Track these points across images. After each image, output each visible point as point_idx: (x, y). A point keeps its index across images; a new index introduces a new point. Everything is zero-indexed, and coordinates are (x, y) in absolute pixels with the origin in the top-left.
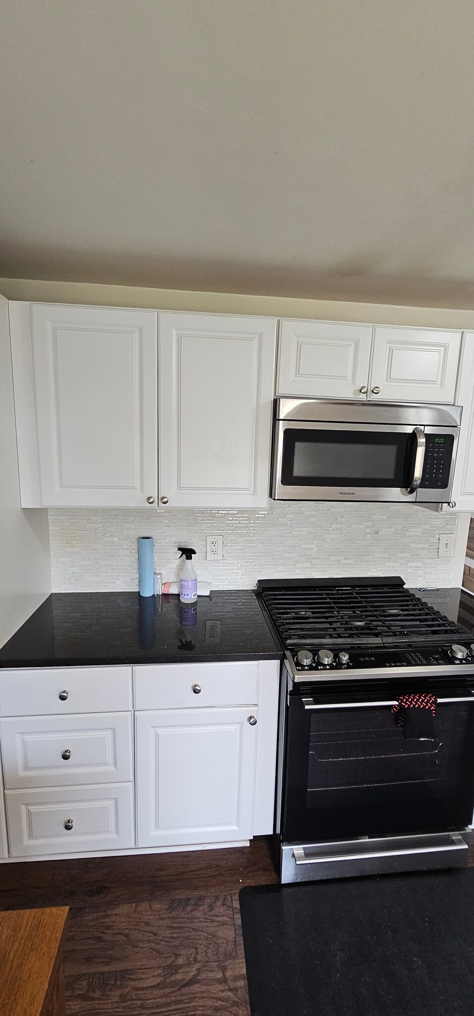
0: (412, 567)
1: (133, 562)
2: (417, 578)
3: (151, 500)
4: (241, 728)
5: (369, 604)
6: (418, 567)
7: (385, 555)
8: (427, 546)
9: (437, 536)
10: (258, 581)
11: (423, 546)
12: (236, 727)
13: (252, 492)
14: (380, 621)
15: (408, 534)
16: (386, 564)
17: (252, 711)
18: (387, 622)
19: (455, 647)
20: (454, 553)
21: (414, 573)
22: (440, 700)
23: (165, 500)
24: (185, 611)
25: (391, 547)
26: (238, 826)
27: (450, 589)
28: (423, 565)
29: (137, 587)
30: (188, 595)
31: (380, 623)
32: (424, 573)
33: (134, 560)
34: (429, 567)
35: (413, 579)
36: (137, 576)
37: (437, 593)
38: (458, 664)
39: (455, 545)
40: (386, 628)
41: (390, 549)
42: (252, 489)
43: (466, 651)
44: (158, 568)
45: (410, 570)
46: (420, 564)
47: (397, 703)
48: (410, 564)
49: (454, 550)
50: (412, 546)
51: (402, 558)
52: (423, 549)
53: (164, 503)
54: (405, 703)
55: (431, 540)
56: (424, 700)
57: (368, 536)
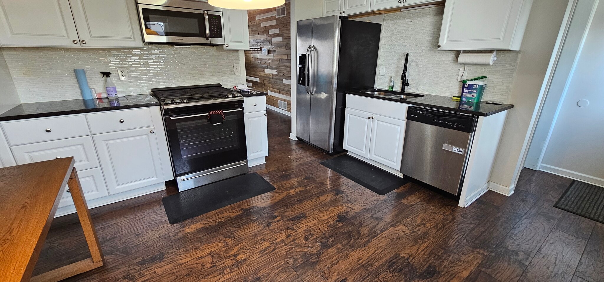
1: (74, 83)
2: (227, 83)
3: (76, 42)
4: (148, 136)
6: (227, 79)
7: (211, 74)
8: (229, 70)
9: (232, 65)
10: (152, 89)
11: (227, 69)
12: (145, 136)
13: (133, 39)
15: (220, 64)
16: (213, 78)
17: (152, 129)
22: (224, 112)
23: (84, 42)
24: (112, 103)
26: (157, 177)
29: (81, 97)
30: (112, 95)
33: (75, 82)
34: (232, 79)
36: (79, 91)
38: (229, 98)
39: (240, 68)
41: (213, 71)
42: (133, 38)
44: (91, 86)
45: (224, 81)
46: (228, 78)
47: (208, 114)
48: (223, 78)
49: (241, 71)
50: (223, 70)
52: (227, 71)
53: (84, 43)
54: (211, 113)
55: (230, 67)
57: (202, 66)
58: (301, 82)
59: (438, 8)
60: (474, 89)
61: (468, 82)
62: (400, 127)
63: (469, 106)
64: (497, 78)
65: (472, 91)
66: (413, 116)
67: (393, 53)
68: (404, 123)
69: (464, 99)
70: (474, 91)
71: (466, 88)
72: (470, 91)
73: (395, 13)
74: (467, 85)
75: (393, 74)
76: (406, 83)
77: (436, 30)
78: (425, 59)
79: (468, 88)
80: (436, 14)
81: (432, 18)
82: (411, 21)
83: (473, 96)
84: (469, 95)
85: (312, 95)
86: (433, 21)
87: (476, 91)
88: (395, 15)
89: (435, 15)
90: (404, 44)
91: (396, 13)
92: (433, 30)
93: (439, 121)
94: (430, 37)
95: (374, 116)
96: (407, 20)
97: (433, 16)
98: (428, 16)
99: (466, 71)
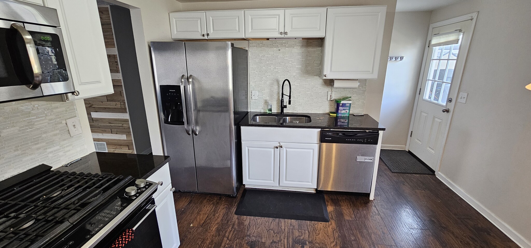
0: (51, 152)
2: (59, 158)
5: (29, 201)
7: (19, 152)
8: (58, 132)
9: (64, 122)
11: (55, 132)
14: (54, 208)
18: (62, 206)
19: (127, 190)
20: (82, 130)
21: (55, 156)
25: (22, 143)
27: (88, 155)
28: (60, 147)
31: (56, 210)
32: (64, 152)
34: (67, 146)
35: (56, 161)
37: (81, 161)
38: (136, 199)
39: (81, 124)
40: (65, 211)
41: (21, 145)
43: (135, 188)
45: (50, 155)
46: (58, 147)
48: (49, 151)
49: (80, 127)
50: (44, 136)
51: (38, 149)
52: (56, 135)
55: (60, 126)
56: (126, 237)
58: (169, 121)
59: (303, 41)
60: (347, 107)
61: (342, 102)
62: (312, 150)
63: (344, 120)
64: (355, 97)
65: (346, 108)
66: (327, 139)
67: (264, 78)
68: (316, 147)
69: (339, 115)
70: (347, 108)
71: (341, 106)
72: (344, 108)
73: (261, 41)
74: (341, 104)
75: (268, 98)
76: (285, 106)
77: (304, 59)
78: (297, 83)
79: (343, 106)
80: (303, 46)
81: (299, 49)
82: (280, 50)
83: (346, 112)
84: (343, 112)
85: (196, 135)
86: (300, 51)
87: (348, 108)
88: (261, 43)
89: (301, 47)
90: (275, 70)
91: (263, 41)
92: (301, 59)
93: (352, 139)
94: (300, 65)
95: (282, 144)
96: (275, 49)
97: (300, 47)
98: (295, 47)
99: (333, 93)
